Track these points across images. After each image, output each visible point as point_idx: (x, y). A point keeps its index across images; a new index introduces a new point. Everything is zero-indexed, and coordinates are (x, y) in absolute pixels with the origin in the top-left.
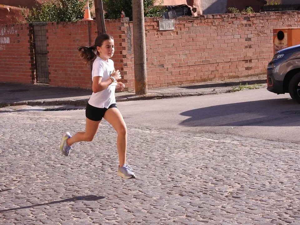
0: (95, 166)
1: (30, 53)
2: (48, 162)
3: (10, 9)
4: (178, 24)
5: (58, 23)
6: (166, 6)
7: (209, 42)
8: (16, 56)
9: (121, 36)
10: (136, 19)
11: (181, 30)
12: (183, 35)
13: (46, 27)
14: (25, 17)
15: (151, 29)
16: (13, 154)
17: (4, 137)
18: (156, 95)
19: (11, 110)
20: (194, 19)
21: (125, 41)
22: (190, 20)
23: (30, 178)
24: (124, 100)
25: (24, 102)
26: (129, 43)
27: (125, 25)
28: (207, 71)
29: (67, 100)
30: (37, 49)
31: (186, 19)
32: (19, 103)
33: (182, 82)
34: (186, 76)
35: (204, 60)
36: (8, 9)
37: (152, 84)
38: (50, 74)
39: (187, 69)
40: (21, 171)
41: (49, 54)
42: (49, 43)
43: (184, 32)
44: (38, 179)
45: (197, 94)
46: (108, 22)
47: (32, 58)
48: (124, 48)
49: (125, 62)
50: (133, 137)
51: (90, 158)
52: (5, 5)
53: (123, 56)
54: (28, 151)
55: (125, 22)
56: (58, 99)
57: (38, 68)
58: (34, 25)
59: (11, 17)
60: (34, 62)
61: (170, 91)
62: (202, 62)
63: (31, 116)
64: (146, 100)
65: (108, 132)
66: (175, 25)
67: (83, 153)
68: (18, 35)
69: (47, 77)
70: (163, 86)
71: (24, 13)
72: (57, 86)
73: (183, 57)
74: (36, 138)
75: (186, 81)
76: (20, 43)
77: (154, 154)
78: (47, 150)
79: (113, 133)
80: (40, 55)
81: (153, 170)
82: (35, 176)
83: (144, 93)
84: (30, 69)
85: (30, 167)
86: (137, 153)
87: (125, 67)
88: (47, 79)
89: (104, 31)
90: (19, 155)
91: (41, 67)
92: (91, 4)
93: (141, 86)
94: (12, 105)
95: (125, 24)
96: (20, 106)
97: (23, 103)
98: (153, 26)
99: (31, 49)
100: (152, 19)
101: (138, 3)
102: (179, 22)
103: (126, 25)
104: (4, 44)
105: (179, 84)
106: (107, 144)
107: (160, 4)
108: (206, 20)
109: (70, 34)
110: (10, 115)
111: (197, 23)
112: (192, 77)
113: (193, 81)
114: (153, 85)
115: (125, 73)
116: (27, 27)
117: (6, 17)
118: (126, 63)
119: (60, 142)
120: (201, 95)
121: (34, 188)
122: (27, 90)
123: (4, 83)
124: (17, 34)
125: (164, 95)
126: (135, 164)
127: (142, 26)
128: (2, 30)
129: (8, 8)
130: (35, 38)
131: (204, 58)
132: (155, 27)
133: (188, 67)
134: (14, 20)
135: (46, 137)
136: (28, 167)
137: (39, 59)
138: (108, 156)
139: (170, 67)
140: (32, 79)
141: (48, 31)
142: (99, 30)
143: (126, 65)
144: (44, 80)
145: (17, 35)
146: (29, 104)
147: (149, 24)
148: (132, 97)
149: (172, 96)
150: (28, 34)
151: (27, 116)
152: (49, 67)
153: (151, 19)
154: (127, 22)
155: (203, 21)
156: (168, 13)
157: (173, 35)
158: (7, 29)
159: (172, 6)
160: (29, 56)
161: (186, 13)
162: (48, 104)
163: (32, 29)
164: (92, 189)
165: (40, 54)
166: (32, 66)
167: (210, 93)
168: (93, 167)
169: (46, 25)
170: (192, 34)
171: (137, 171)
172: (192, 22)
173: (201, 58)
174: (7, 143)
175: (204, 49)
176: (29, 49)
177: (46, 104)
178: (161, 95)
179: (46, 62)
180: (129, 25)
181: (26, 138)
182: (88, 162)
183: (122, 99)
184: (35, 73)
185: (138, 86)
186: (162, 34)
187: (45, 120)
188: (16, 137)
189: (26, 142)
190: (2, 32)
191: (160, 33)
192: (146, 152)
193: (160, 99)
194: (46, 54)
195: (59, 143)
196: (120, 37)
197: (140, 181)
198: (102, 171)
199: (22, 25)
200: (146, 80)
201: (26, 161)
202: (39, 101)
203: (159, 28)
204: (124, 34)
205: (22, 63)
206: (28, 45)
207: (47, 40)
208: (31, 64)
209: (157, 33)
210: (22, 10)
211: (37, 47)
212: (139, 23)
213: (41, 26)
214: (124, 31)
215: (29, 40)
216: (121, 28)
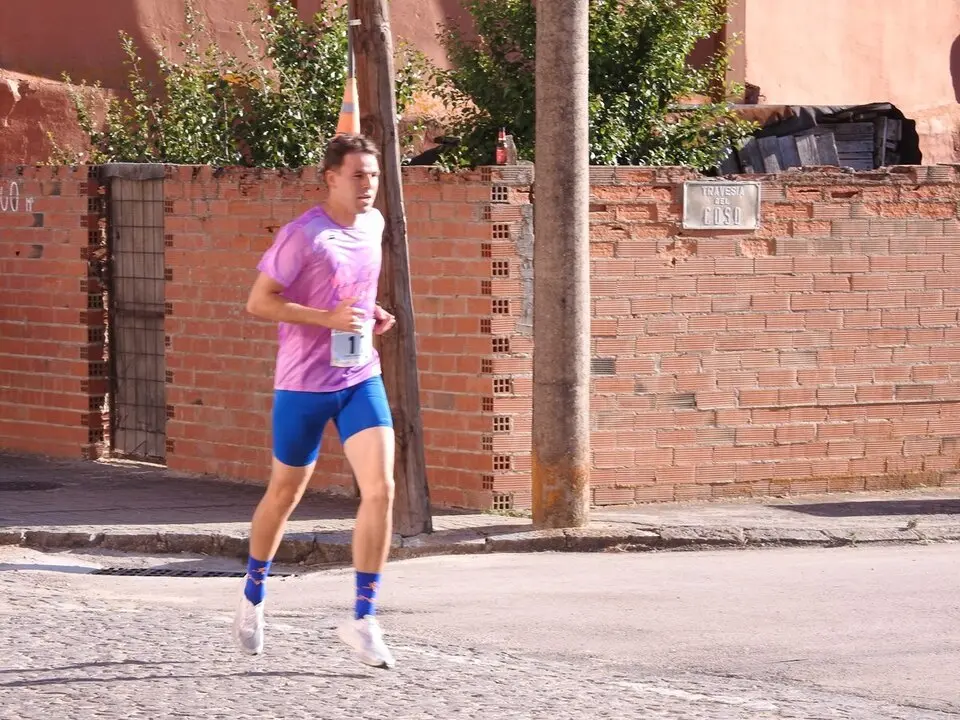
1: (85, 310)
3: (23, 87)
4: (777, 204)
5: (218, 174)
6: (787, 108)
7: (932, 299)
8: (23, 323)
9: (489, 247)
10: (548, 171)
11: (791, 232)
12: (802, 256)
13: (167, 190)
14: (87, 129)
15: (640, 225)
18: (623, 530)
20: (862, 181)
21: (506, 272)
22: (841, 185)
24: (472, 546)
25: (12, 530)
26: (529, 285)
27: (510, 200)
28: (918, 438)
29: (209, 533)
30: (119, 291)
31: (818, 181)
33: (786, 486)
34: (807, 455)
35: (906, 382)
36: (14, 88)
37: (633, 484)
38: (172, 415)
39: (814, 424)
41: (173, 317)
42: (174, 267)
43: (805, 244)
45: (823, 538)
46: (438, 180)
47: (95, 336)
48: (503, 307)
49: (501, 374)
53: (494, 342)
55: (511, 181)
56: (164, 529)
57: (120, 382)
58: (112, 173)
59: (25, 125)
60: (103, 354)
61: (705, 519)
62: (896, 393)
63: (19, 588)
64: (575, 553)
66: (762, 208)
67: (134, 704)
68: (39, 220)
69: (158, 432)
70: (687, 498)
71: (84, 113)
72: (198, 476)
73: (797, 365)
75: (805, 480)
76: (42, 259)
80: (130, 322)
83: (571, 520)
84: (88, 386)
87: (500, 398)
88: (160, 437)
89: (394, 220)
91: (136, 379)
92: (410, 81)
93: (556, 488)
95: (510, 195)
97: (7, 534)
98: (652, 208)
99: (93, 289)
100: (646, 175)
101: (559, 98)
102: (784, 194)
103: (518, 199)
105: (769, 495)
108: (924, 192)
109: (271, 231)
111: (879, 204)
112: (838, 463)
113: (844, 482)
114: (636, 488)
115: (499, 424)
116: (79, 182)
117: (3, 127)
118: (506, 377)
120: (842, 542)
122: (54, 487)
124: (36, 215)
125: (664, 537)
127: (576, 205)
129: (13, 81)
130: (115, 235)
131: (909, 372)
132: (663, 212)
133: (820, 410)
134: (37, 144)
135: (26, 654)
137: (127, 343)
139: (729, 405)
140: (87, 436)
141: (175, 206)
143: (507, 385)
144: (146, 442)
145: (33, 220)
146: (32, 542)
147: (631, 197)
148: (512, 537)
149: (699, 542)
150: (83, 218)
152: (170, 380)
153: (640, 174)
154: (520, 185)
155: (908, 197)
156: (799, 144)
157: (751, 256)
159: (818, 111)
160: (82, 321)
161: (893, 146)
162: (116, 549)
163: (102, 191)
165: (133, 314)
166: (91, 374)
167: (888, 537)
169: (163, 179)
170: (847, 254)
172: (849, 195)
173: (888, 373)
175: (907, 329)
176: (82, 290)
177: (109, 547)
178: (650, 534)
179: (157, 355)
180: (531, 200)
183: (463, 543)
184: (105, 409)
185: (545, 487)
186: (693, 248)
187: (67, 607)
191: (684, 242)
193: (639, 550)
194: (161, 316)
200: (585, 461)
203: (681, 221)
204: (507, 241)
205: (50, 358)
206: (79, 268)
207: (168, 250)
208: (90, 366)
209: (669, 241)
210: (79, 97)
211: (119, 284)
212: (561, 191)
213: (143, 181)
214: (506, 227)
215: (86, 245)
216: (492, 212)
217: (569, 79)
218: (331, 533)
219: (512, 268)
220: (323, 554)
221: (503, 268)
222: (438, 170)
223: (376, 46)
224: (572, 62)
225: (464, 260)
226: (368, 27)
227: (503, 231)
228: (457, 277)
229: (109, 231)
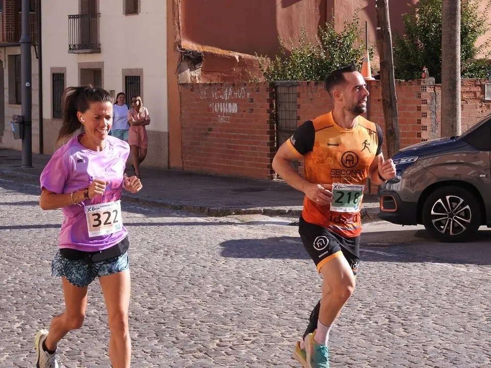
0: (376, 323)
1: (269, 130)
2: (300, 311)
3: (240, 58)
5: (316, 84)
8: (246, 134)
9: (420, 107)
10: (447, 80)
13: (298, 89)
14: (263, 71)
15: (471, 99)
16: (243, 295)
17: (228, 266)
19: (236, 221)
21: (426, 116)
23: (272, 337)
25: (258, 209)
26: (434, 120)
27: (427, 91)
30: (280, 124)
32: (250, 210)
36: (237, 58)
38: (300, 165)
40: (256, 325)
42: (301, 116)
44: (284, 340)
46: (400, 84)
47: (272, 138)
48: (425, 128)
50: (439, 277)
51: (368, 310)
52: (232, 52)
53: (422, 140)
54: (267, 292)
55: (427, 84)
58: (277, 84)
59: (241, 70)
60: (274, 144)
63: (269, 233)
65: (396, 266)
67: (357, 300)
68: (252, 100)
71: (261, 65)
74: (278, 271)
76: (253, 113)
77: (476, 308)
78: (298, 291)
79: (405, 269)
80: (285, 134)
81: (475, 337)
82: (277, 334)
84: (269, 155)
85: (270, 318)
86: (447, 306)
89: (393, 98)
90: (252, 297)
92: (372, 53)
94: (238, 213)
95: (427, 89)
96: (251, 216)
98: (475, 93)
99: (271, 123)
100: (473, 81)
101: (451, 54)
103: (430, 90)
104: (228, 114)
106: (395, 287)
107: (486, 56)
110: (235, 231)
116: (266, 88)
117: (233, 71)
119: (317, 278)
121: (278, 355)
122: (263, 190)
123: (226, 177)
126: (444, 324)
127: (457, 92)
128: (226, 91)
129: (237, 55)
130: (278, 105)
132: (478, 94)
134: (245, 76)
136: (267, 319)
138: (399, 307)
140: (270, 172)
141: (301, 95)
142: (385, 98)
145: (250, 100)
146: (265, 213)
147: (468, 89)
150: (268, 99)
151: (264, 233)
153: (471, 81)
154: (431, 86)
158: (234, 90)
160: (268, 134)
162: (296, 215)
163: (274, 90)
164: (374, 362)
165: (286, 131)
166: (271, 151)
168: (375, 324)
169: (296, 86)
171: (448, 336)
174: (232, 276)
176: (268, 123)
177: (293, 215)
180: (434, 91)
181: (262, 269)
182: (365, 316)
186: (488, 107)
188: (246, 267)
189: (263, 276)
190: (226, 94)
191: (485, 105)
192: (461, 304)
195: (317, 280)
196: (419, 109)
197: (453, 353)
198: (390, 332)
199: (258, 84)
201: (264, 308)
202: (282, 208)
203: (484, 97)
204: (426, 105)
205: (256, 146)
206: (266, 117)
207: (298, 110)
208: (270, 148)
209: (480, 105)
210: (260, 60)
211: (280, 121)
212: (451, 87)
213: (288, 87)
214: (426, 100)
215: (269, 109)
216: (421, 95)
217: (454, 47)
218: (371, 209)
219: (428, 114)
220: (369, 216)
221: (425, 115)
222: (400, 81)
223: (386, 37)
224: (456, 41)
225: (409, 112)
226: (383, 30)
227: (425, 102)
228: (407, 118)
229: (276, 104)
